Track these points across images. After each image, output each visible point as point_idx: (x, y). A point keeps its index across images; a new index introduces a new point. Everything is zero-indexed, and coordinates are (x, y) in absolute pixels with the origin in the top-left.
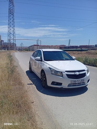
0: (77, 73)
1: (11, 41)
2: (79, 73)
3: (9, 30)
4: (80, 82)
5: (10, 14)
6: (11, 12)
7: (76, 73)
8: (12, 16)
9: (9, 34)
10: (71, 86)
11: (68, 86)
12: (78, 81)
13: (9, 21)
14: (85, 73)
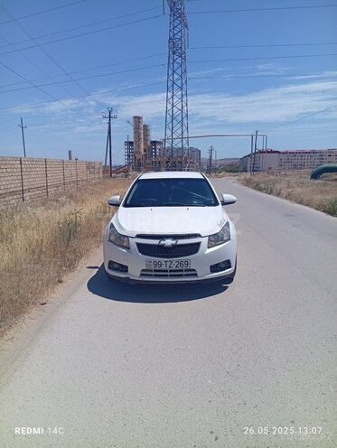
0: (169, 242)
1: (176, 142)
2: (174, 242)
3: (170, 107)
4: (174, 268)
5: (174, 54)
6: (176, 49)
7: (162, 242)
8: (179, 60)
9: (169, 120)
10: (151, 275)
11: (141, 275)
12: (168, 264)
13: (171, 77)
14: (199, 244)
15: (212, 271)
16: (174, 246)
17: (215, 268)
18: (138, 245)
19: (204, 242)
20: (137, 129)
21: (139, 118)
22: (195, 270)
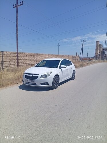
0: (31, 75)
12: (30, 81)
14: (38, 77)
15: (41, 85)
16: (32, 77)
17: (42, 84)
18: (25, 75)
19: (39, 76)
20: (97, 45)
21: (98, 42)
22: (36, 84)
